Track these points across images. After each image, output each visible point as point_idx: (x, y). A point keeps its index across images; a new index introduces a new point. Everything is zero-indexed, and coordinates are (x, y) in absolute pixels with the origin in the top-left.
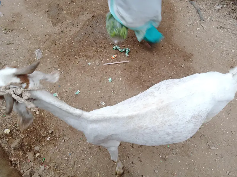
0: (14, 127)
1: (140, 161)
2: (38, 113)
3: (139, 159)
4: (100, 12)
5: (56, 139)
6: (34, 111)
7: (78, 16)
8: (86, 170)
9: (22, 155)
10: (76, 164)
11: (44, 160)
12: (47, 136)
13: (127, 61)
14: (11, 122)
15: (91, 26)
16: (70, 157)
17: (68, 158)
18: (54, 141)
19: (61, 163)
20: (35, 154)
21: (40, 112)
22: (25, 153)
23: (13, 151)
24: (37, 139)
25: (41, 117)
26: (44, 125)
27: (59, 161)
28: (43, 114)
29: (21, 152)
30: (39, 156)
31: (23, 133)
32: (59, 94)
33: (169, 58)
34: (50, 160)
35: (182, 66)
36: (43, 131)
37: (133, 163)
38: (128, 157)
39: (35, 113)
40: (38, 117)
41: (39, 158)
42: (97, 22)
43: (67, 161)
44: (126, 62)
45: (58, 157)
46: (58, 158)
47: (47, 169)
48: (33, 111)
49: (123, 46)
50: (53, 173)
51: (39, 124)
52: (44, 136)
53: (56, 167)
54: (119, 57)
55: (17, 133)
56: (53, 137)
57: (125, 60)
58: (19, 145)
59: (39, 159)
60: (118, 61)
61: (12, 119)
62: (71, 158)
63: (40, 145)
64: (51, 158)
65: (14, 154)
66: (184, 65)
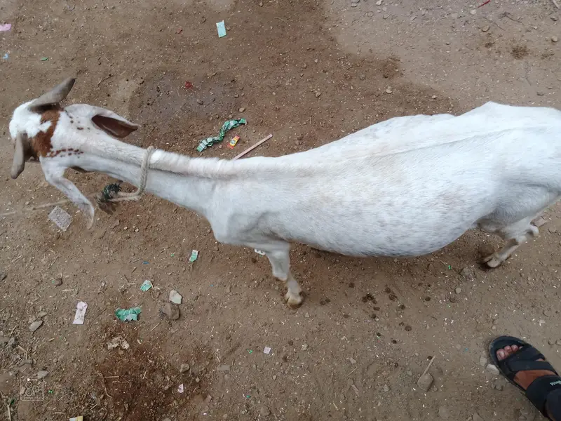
0: (86, 404)
1: (408, 329)
2: (126, 346)
3: (403, 328)
4: (152, 65)
5: (198, 380)
6: (115, 345)
7: (109, 95)
8: (303, 412)
10: (273, 411)
12: (175, 386)
13: (268, 137)
14: (76, 398)
15: (148, 104)
16: (252, 402)
17: (248, 406)
18: (198, 386)
21: (130, 342)
24: (155, 403)
25: (139, 352)
26: (155, 364)
28: (138, 341)
31: (117, 407)
32: (153, 280)
33: (352, 88)
35: (389, 91)
36: (159, 377)
37: (395, 342)
38: (379, 335)
39: (122, 349)
40: (132, 354)
42: (158, 88)
43: (250, 414)
44: (264, 140)
45: (225, 416)
48: (113, 346)
49: (241, 110)
51: (142, 369)
52: (167, 388)
54: (244, 138)
55: (101, 414)
56: (190, 378)
57: (262, 138)
60: (248, 148)
61: (73, 390)
62: (256, 403)
63: (171, 413)
66: (389, 87)
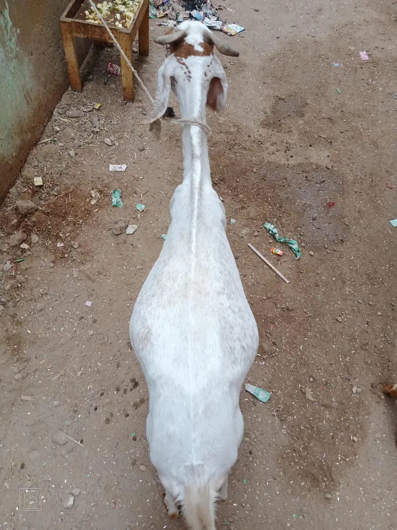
0: (51, 185)
1: (108, 421)
2: (93, 202)
3: (109, 416)
4: (347, 171)
5: (66, 255)
6: (93, 195)
7: (311, 146)
8: (39, 336)
9: (13, 225)
10: (42, 312)
11: (21, 260)
12: (62, 240)
13: (285, 279)
14: (55, 178)
15: (306, 177)
16: (49, 297)
17: (46, 294)
18: (61, 257)
19: (31, 290)
20: (24, 241)
21: (96, 204)
22: (17, 227)
23: (12, 209)
24: (50, 229)
25: (88, 212)
26: (79, 224)
27: (32, 284)
28: (96, 210)
29: (15, 221)
30: (24, 251)
31: (48, 206)
32: (145, 211)
33: (353, 352)
34: (27, 269)
36: (70, 228)
37: (96, 409)
38: (102, 394)
39: (90, 200)
40: (87, 207)
41: (22, 252)
42: (324, 181)
43: (40, 297)
44: (283, 277)
45: (39, 279)
46: (36, 280)
47: (9, 274)
48: (93, 194)
49: (311, 253)
50: (8, 287)
51: (76, 216)
52: (61, 235)
53: (19, 285)
54: (282, 260)
55: (44, 196)
56: (67, 250)
57: (284, 275)
58: (26, 211)
59: (19, 253)
60: (273, 264)
61: (61, 175)
62: (48, 300)
63: (42, 241)
64: (30, 268)
65: (7, 213)
66: (359, 390)
